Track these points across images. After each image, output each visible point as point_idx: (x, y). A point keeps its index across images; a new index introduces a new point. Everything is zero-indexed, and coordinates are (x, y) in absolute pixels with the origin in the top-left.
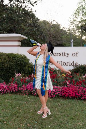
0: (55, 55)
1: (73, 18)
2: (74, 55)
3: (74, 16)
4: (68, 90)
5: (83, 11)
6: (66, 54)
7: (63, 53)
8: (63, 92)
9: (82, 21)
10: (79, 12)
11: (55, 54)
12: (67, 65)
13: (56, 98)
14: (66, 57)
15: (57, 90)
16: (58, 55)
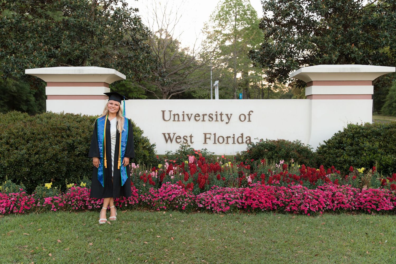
0: (197, 118)
1: (214, 27)
2: (242, 118)
3: (217, 22)
4: (255, 195)
5: (239, 11)
6: (224, 117)
7: (216, 115)
8: (246, 200)
9: (236, 34)
10: (227, 13)
11: (199, 116)
12: (227, 143)
13: (231, 212)
14: (224, 122)
15: (232, 196)
16: (207, 118)
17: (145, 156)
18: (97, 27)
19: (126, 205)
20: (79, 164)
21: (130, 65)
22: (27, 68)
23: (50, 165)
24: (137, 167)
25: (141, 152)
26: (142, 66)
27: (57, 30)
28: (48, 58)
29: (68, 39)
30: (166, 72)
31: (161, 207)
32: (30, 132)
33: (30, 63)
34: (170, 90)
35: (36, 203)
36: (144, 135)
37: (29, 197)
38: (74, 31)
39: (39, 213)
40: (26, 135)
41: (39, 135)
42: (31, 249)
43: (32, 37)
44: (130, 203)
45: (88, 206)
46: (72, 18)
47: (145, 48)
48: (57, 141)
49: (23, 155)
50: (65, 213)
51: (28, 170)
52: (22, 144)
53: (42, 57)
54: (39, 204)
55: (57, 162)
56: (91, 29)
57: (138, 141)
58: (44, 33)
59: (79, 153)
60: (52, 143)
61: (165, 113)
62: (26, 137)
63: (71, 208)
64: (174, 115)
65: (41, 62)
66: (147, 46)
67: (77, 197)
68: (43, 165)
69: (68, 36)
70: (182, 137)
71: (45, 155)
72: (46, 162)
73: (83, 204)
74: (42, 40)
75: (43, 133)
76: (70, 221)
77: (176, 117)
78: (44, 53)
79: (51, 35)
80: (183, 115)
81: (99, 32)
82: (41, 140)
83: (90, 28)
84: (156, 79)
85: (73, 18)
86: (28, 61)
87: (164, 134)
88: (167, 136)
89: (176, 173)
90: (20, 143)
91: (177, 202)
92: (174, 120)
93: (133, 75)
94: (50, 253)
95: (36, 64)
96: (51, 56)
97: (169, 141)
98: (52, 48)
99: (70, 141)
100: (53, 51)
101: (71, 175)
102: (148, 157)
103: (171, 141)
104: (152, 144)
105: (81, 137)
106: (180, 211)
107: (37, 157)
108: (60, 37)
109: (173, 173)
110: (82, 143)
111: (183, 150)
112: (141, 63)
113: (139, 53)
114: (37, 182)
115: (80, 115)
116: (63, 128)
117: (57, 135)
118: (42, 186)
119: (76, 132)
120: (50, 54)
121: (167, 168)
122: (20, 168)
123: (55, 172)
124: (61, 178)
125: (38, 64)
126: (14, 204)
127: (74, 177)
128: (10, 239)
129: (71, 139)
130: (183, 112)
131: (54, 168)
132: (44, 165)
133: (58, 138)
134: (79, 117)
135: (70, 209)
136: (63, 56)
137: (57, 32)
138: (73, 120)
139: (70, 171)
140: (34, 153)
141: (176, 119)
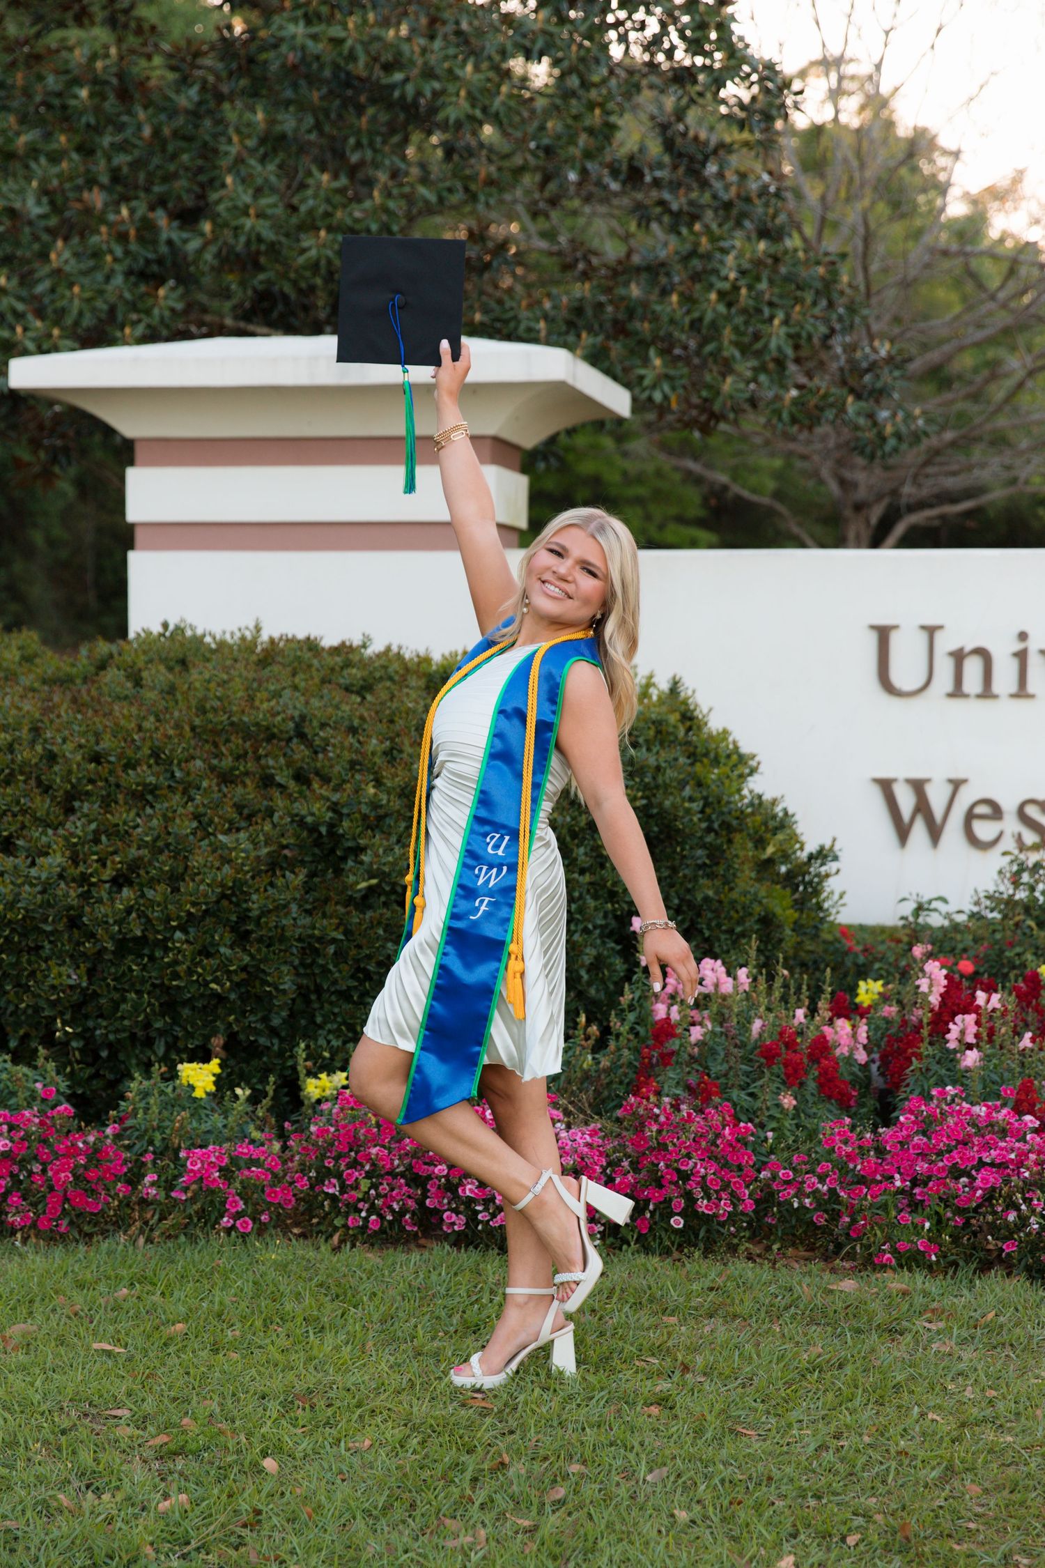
17: (767, 921)
18: (451, 75)
19: (677, 1222)
20: (369, 957)
21: (655, 318)
22: (13, 349)
23: (200, 953)
24: (736, 987)
25: (745, 893)
26: (736, 330)
27: (189, 97)
28: (136, 285)
29: (263, 160)
30: (890, 360)
31: (904, 1245)
32: (80, 746)
33: (30, 317)
34: (895, 493)
35: (134, 1180)
36: (759, 785)
37: (91, 1139)
38: (302, 106)
39: (149, 1240)
40: (56, 768)
41: (130, 765)
42: (151, 1429)
43: (33, 151)
44: (702, 1204)
45: (437, 1213)
46: (295, 20)
47: (748, 200)
48: (239, 807)
49: (46, 888)
50: (303, 1250)
51: (72, 976)
52: (37, 819)
53: (99, 277)
54: (149, 1185)
55: (242, 938)
56: (410, 89)
57: (726, 826)
58: (110, 121)
59: (370, 888)
60: (211, 822)
61: (895, 639)
62: (56, 776)
63: (338, 1222)
64: (959, 657)
65: (94, 310)
66: (765, 187)
67: (374, 1151)
68: (158, 954)
69: (263, 141)
70: (1009, 805)
71: (176, 890)
72: (178, 935)
73: (410, 1203)
74: (101, 168)
75: (155, 754)
76: (343, 1294)
77: (973, 668)
78: (111, 252)
79: (156, 132)
80: (1022, 656)
81: (464, 104)
82: (143, 797)
83: (407, 80)
84: (830, 414)
85: (302, 23)
86: (20, 307)
87: (886, 786)
88: (906, 801)
89: (991, 1033)
90: (24, 812)
91: (1012, 1217)
92: (957, 692)
93: (673, 389)
94: (265, 1454)
95: (69, 321)
96: (155, 268)
97: (919, 831)
98: (161, 218)
99: (315, 808)
100: (164, 236)
101: (319, 1020)
102: (788, 932)
103: (935, 833)
104: (811, 847)
105: (378, 783)
106: (1031, 1278)
107: (129, 899)
108: (205, 144)
109: (977, 1036)
110: (388, 821)
111: (1021, 895)
112: (729, 305)
113: (714, 239)
114: (122, 1056)
115: (364, 646)
116: (268, 728)
117: (233, 769)
118: (165, 1079)
119: (347, 756)
120: (148, 261)
121: (935, 1000)
122: (29, 963)
123: (233, 996)
124: (262, 1041)
125: (76, 323)
126: (12, 1175)
127: (337, 1033)
128: (23, 1368)
129: (322, 797)
130: (1023, 636)
131: (229, 972)
132: (167, 950)
133: (240, 790)
134: (355, 658)
135: (331, 1224)
136: (231, 271)
137: (187, 112)
138: (324, 681)
139: (313, 997)
140: (108, 874)
141: (972, 681)
